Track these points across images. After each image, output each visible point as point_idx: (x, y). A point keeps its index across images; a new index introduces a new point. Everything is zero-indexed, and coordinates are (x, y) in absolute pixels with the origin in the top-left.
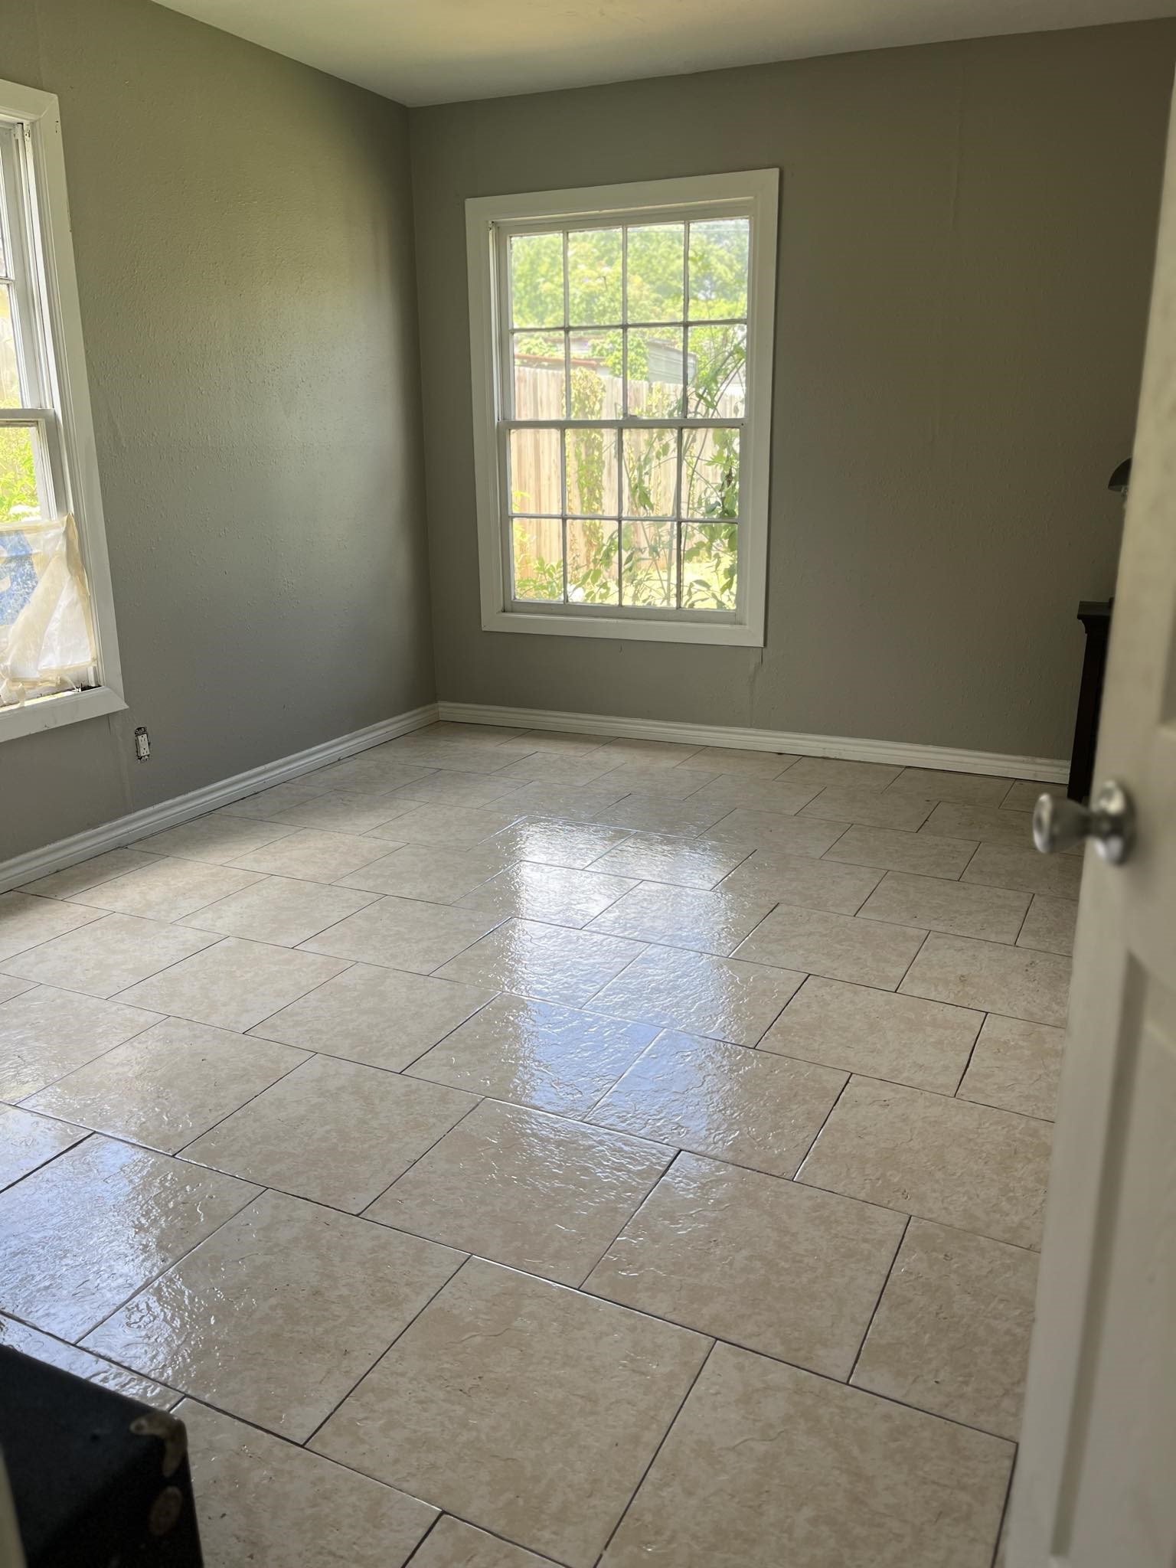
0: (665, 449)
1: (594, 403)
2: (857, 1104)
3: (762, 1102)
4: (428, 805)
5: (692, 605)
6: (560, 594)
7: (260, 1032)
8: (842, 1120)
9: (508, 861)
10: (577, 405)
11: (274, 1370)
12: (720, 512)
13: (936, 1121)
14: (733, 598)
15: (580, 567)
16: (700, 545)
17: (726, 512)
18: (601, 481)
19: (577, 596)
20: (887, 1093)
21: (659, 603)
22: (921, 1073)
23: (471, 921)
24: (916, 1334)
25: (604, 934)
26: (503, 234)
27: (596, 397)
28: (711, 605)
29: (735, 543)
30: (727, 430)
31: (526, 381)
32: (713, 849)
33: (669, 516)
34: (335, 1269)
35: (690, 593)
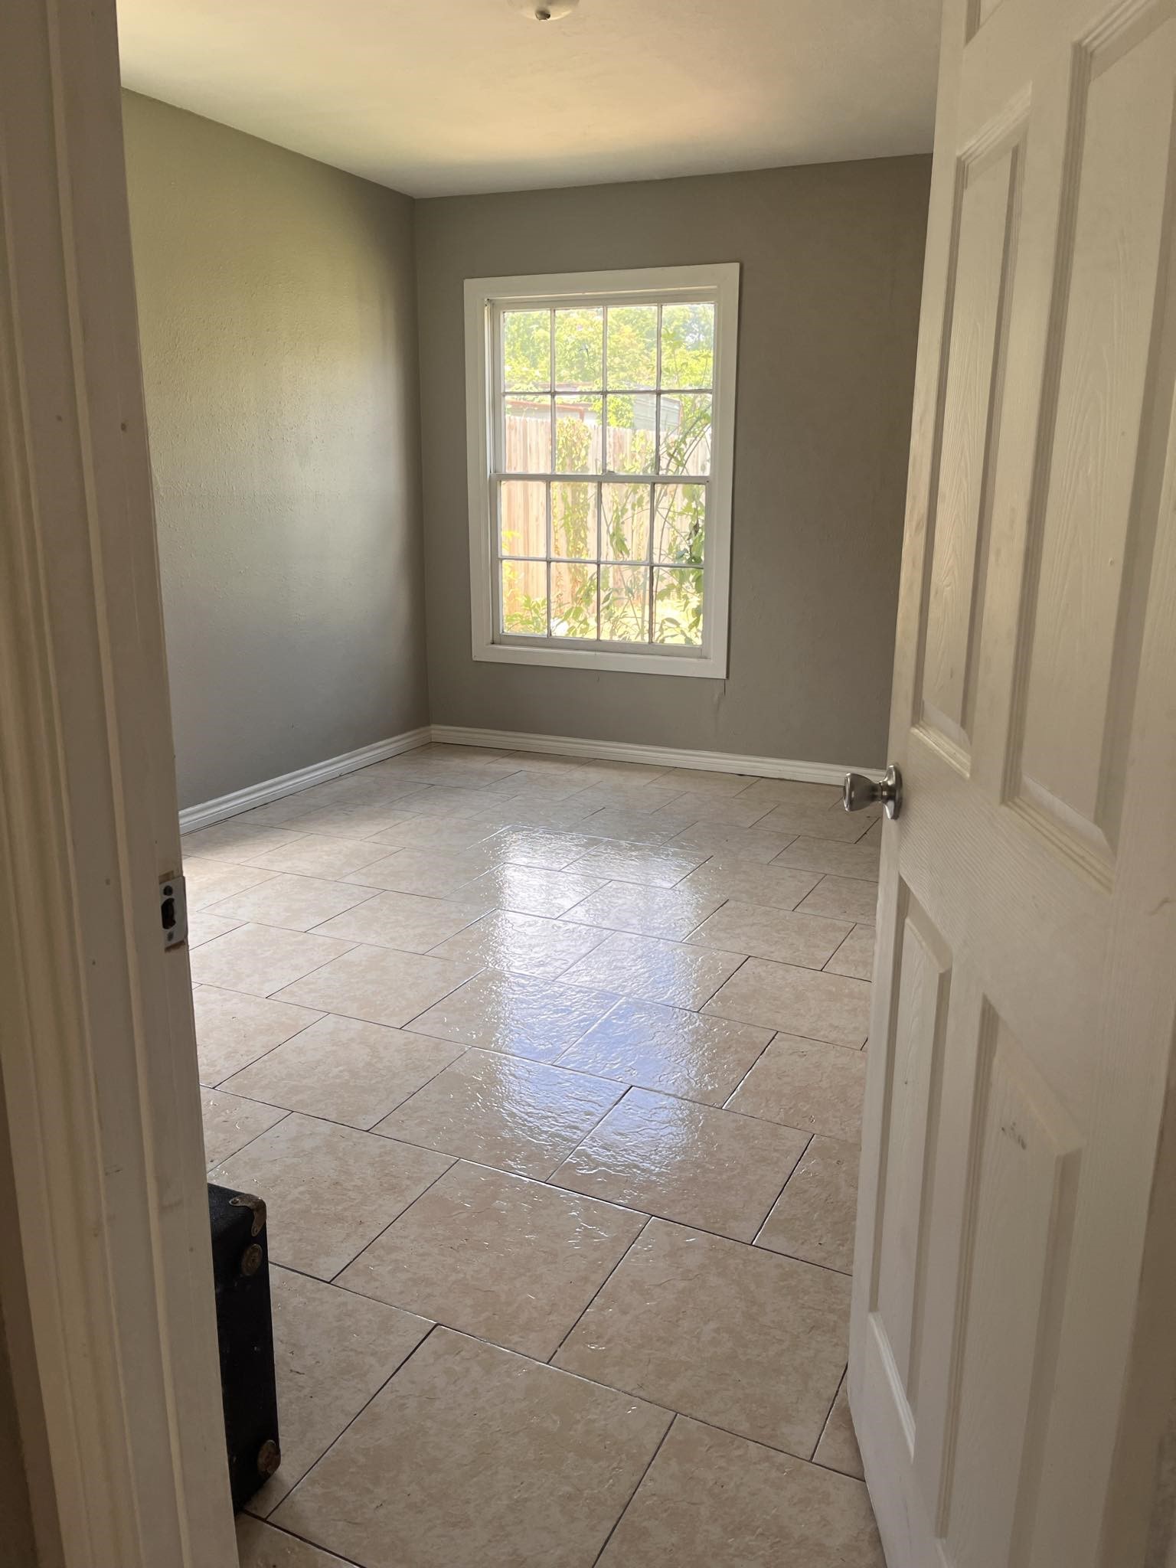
0: (640, 502)
1: (580, 450)
2: (780, 1055)
3: (701, 1052)
4: (421, 816)
5: (663, 640)
6: (544, 628)
7: (280, 996)
8: (766, 1065)
9: (494, 863)
10: (564, 451)
11: (304, 1234)
12: (688, 558)
13: (843, 1068)
14: (699, 634)
15: (563, 605)
16: (671, 587)
17: (694, 558)
18: (586, 522)
19: (560, 630)
20: (805, 1047)
21: (634, 637)
22: (835, 1032)
23: (460, 911)
24: (808, 1213)
25: (576, 923)
26: (496, 308)
27: (582, 444)
28: (680, 640)
29: (700, 585)
30: (695, 486)
31: (516, 430)
32: (675, 854)
33: (643, 560)
34: (350, 1167)
35: (661, 630)
